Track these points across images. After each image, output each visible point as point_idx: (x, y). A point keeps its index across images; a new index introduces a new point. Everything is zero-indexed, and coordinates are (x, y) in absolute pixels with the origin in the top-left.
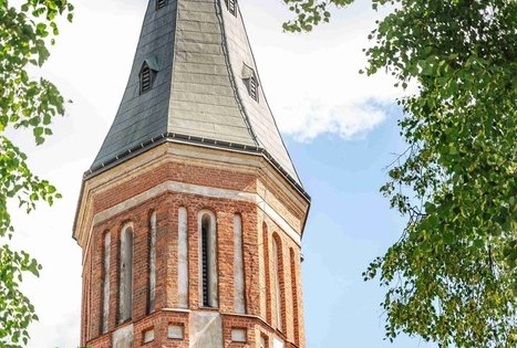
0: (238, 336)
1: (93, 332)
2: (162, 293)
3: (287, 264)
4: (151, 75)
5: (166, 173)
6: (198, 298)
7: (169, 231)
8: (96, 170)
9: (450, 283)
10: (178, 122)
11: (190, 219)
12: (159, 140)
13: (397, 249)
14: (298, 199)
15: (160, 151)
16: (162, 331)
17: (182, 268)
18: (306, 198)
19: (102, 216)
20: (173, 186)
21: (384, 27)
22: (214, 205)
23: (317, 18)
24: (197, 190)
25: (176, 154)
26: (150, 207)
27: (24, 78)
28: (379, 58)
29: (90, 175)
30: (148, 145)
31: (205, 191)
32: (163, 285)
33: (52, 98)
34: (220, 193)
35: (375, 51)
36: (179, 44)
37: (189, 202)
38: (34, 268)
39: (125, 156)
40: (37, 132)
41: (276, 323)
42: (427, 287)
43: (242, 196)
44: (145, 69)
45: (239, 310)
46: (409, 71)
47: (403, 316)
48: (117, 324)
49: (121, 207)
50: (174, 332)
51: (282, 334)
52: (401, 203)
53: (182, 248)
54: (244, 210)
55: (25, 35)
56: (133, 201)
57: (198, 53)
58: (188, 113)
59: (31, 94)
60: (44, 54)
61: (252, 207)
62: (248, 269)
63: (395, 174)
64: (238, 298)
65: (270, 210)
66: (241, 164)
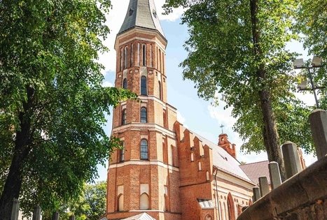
0: (150, 72)
1: (119, 70)
2: (134, 62)
3: (162, 56)
4: (132, 12)
5: (135, 35)
6: (142, 63)
7: (135, 48)
8: (119, 34)
9: (198, 68)
10: (138, 23)
11: (140, 45)
12: (134, 27)
13: (186, 60)
14: (165, 41)
15: (134, 30)
16: (134, 71)
17: (138, 57)
18: (167, 41)
19: (121, 44)
20: (137, 38)
21: (186, 13)
22: (146, 43)
23: (169, 12)
24: (142, 39)
25: (138, 30)
26: (131, 43)
27: (101, 25)
28: (184, 21)
29: (118, 35)
30: (131, 28)
31: (144, 39)
32: (134, 60)
33: (107, 30)
34: (148, 40)
35: (183, 19)
36: (138, 4)
37: (141, 42)
38: (104, 68)
39: (126, 31)
40: (104, 37)
41: (159, 70)
42: (192, 70)
43: (152, 40)
44: (131, 10)
45: (151, 66)
46: (191, 24)
47: (187, 75)
48: (124, 69)
49: (125, 42)
50: (136, 71)
51: (160, 72)
52: (187, 49)
53: (138, 52)
54: (153, 44)
55: (100, 15)
56: (128, 41)
57: (142, 7)
58: (141, 21)
59: (102, 29)
60: (105, 20)
61: (154, 43)
62: (153, 57)
63: (186, 42)
64: (151, 64)
65: (158, 43)
66: (152, 33)
